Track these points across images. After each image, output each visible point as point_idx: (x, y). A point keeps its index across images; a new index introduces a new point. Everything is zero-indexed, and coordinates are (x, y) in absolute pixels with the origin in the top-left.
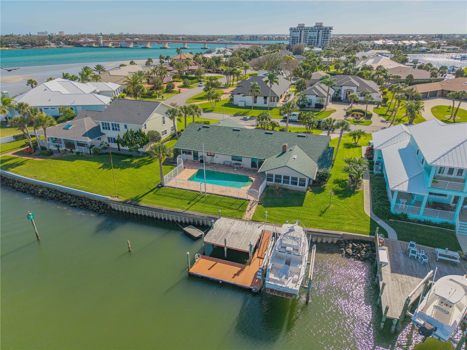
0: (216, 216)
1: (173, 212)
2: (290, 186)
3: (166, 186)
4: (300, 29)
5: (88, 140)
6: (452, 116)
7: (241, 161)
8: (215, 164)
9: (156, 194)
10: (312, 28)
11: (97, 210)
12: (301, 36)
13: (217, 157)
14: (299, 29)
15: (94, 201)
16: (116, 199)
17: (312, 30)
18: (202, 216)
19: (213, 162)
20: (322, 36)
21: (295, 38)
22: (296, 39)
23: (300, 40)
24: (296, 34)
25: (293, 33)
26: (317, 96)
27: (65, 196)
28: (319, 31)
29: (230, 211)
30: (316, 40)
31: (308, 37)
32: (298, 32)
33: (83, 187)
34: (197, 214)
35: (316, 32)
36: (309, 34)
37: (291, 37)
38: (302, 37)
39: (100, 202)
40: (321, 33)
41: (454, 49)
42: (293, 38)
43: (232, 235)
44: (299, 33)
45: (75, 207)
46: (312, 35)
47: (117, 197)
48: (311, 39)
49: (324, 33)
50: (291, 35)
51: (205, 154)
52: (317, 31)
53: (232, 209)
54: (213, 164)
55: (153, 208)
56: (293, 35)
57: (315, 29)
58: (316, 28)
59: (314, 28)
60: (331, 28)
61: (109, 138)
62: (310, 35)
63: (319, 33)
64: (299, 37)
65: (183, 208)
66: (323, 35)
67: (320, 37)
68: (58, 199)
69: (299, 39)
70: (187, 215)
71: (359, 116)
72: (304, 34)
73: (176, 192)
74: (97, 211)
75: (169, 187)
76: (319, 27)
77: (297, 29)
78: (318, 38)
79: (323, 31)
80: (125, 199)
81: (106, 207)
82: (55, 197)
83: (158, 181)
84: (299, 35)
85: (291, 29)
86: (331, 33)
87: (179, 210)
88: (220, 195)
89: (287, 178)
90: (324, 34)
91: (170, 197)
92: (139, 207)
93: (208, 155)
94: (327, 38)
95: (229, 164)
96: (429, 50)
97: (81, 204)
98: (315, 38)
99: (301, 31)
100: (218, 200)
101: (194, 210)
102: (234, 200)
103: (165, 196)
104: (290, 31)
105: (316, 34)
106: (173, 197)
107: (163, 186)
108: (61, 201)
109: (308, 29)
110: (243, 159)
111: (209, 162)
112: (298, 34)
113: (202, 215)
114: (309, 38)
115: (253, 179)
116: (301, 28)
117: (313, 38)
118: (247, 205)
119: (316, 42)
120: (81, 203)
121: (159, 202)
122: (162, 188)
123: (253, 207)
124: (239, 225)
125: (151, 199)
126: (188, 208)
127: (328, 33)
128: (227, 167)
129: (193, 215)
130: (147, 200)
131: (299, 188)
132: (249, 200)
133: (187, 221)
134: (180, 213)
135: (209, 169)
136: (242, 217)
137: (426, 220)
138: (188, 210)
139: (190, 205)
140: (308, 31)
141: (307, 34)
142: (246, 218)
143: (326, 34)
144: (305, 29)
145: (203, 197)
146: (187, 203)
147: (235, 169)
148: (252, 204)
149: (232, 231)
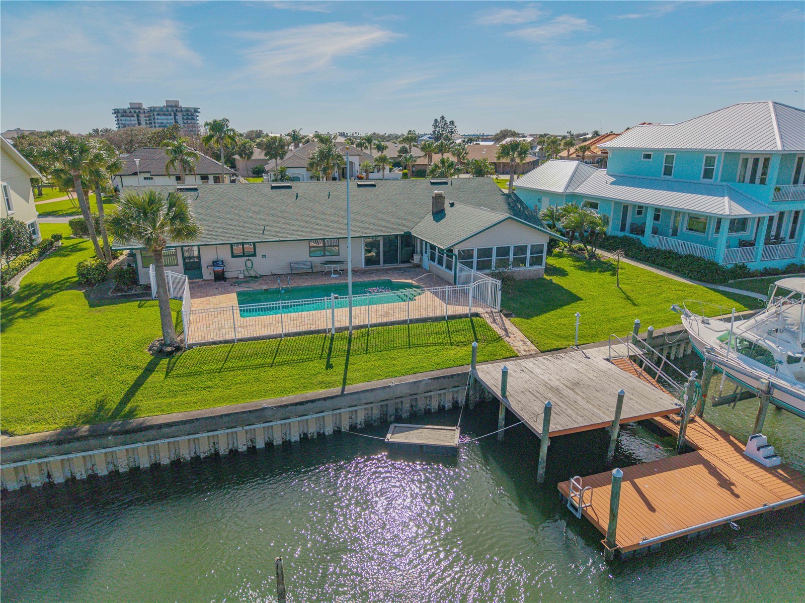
0: (449, 369)
1: (307, 402)
3: (191, 347)
4: (135, 112)
7: (336, 254)
8: (261, 276)
9: (178, 376)
10: (161, 109)
12: (139, 123)
13: (264, 256)
14: (132, 111)
17: (161, 112)
18: (415, 383)
19: (253, 273)
24: (130, 120)
25: (123, 118)
26: (308, 169)
28: (175, 115)
32: (133, 116)
34: (393, 382)
35: (171, 115)
36: (157, 119)
40: (179, 117)
43: (575, 392)
44: (135, 118)
46: (165, 122)
47: (5, 432)
49: (185, 118)
50: (120, 122)
52: (172, 114)
54: (256, 277)
56: (123, 122)
57: (168, 111)
58: (170, 109)
59: (165, 109)
60: (196, 110)
62: (160, 121)
63: (177, 117)
65: (328, 385)
66: (186, 122)
67: (180, 125)
70: (362, 396)
72: (146, 120)
73: (249, 351)
75: (202, 345)
76: (173, 109)
77: (131, 112)
79: (183, 115)
80: (54, 426)
83: (144, 343)
84: (136, 122)
85: (116, 112)
86: (198, 118)
87: (321, 392)
88: (392, 323)
89: (503, 252)
91: (242, 368)
93: (233, 256)
94: (194, 127)
95: (308, 266)
99: (138, 116)
100: (402, 335)
103: (219, 371)
104: (115, 115)
105: (172, 119)
106: (257, 367)
107: (178, 349)
109: (152, 110)
110: (342, 249)
111: (241, 276)
113: (411, 379)
115: (409, 281)
118: (485, 327)
121: (217, 393)
122: (179, 354)
123: (504, 324)
124: (544, 367)
125: (174, 394)
126: (345, 379)
127: (193, 119)
128: (305, 277)
129: (384, 388)
130: (160, 401)
131: (530, 271)
132: (477, 315)
133: (361, 418)
134: (337, 396)
135: (265, 287)
136: (514, 351)
137: (766, 269)
138: (348, 382)
139: (340, 369)
140: (154, 115)
141: (154, 119)
142: (525, 351)
143: (190, 119)
144: (146, 111)
145: (350, 340)
146: (324, 367)
147: (333, 276)
148: (494, 320)
149: (555, 383)
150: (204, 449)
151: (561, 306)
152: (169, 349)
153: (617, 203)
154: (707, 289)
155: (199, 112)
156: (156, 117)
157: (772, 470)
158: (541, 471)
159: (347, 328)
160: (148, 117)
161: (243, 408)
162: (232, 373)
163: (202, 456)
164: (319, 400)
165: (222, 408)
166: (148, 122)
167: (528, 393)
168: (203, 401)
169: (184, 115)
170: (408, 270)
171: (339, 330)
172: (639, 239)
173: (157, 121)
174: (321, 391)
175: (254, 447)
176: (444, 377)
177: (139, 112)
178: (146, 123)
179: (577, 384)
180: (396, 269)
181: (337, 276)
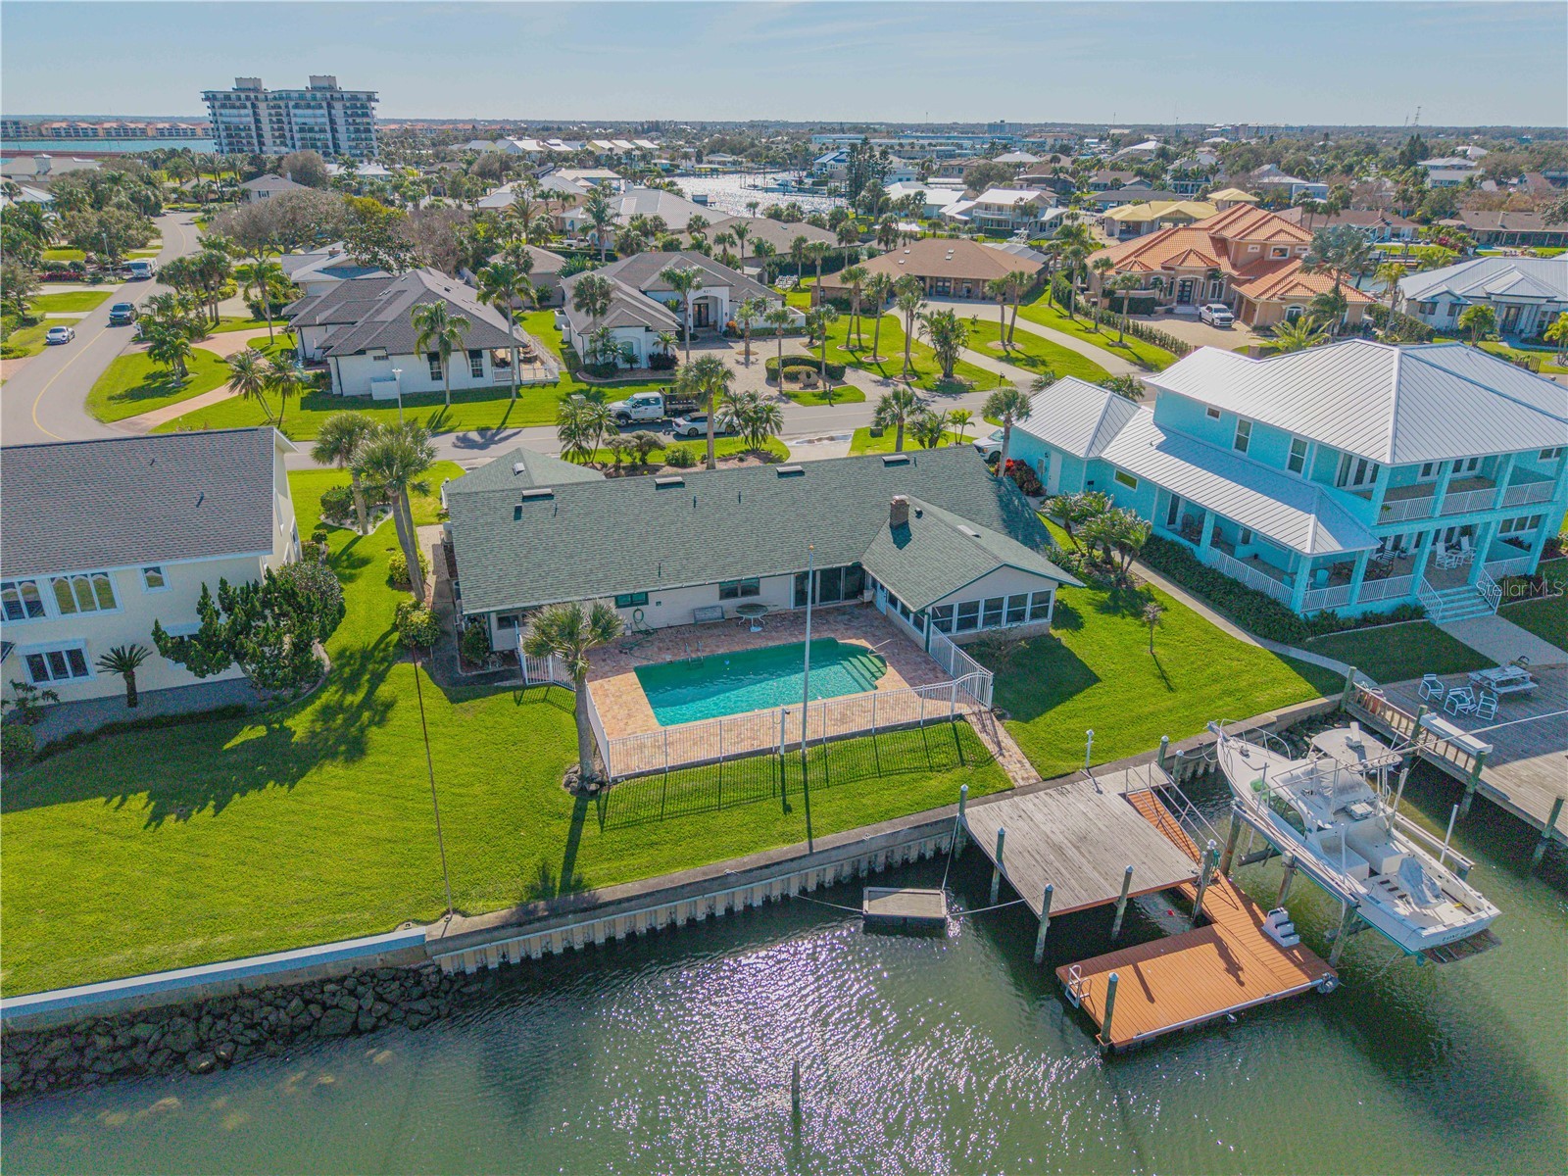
0: (930, 813)
1: (773, 865)
3: (615, 781)
4: (248, 98)
6: (1003, 342)
7: (756, 593)
8: (656, 630)
9: (615, 828)
10: (301, 95)
11: (379, 1019)
12: (257, 121)
13: (658, 603)
14: (243, 96)
15: (331, 987)
16: (458, 925)
17: (302, 100)
18: (892, 833)
19: (642, 627)
20: (347, 123)
21: (239, 129)
22: (243, 134)
23: (260, 136)
24: (240, 116)
25: (223, 111)
26: (647, 329)
27: (103, 1042)
28: (330, 106)
29: (949, 776)
30: (329, 136)
31: (295, 128)
32: (244, 107)
33: (200, 942)
34: (866, 833)
35: (321, 107)
36: (295, 115)
37: (222, 127)
38: (266, 127)
39: (365, 974)
40: (338, 110)
41: (734, 163)
42: (227, 129)
43: (1081, 852)
44: (249, 111)
45: (227, 1063)
46: (310, 121)
47: (456, 911)
48: (308, 135)
49: (349, 112)
50: (218, 119)
52: (324, 104)
53: (946, 767)
54: (647, 633)
55: (683, 886)
56: (225, 119)
57: (314, 98)
58: (319, 95)
59: (308, 95)
60: (371, 97)
61: (33, 660)
62: (300, 120)
63: (333, 112)
64: (253, 127)
65: (792, 837)
66: (350, 120)
67: (341, 128)
68: (52, 1078)
69: (254, 134)
70: (834, 853)
71: (814, 377)
72: (270, 115)
73: (687, 786)
74: (384, 1022)
75: (628, 778)
76: (324, 93)
77: (239, 99)
79: (345, 107)
81: (418, 983)
82: (25, 1072)
83: (554, 771)
84: (251, 119)
85: (210, 97)
86: (375, 113)
88: (853, 735)
89: (994, 605)
90: (352, 116)
91: (685, 813)
92: (611, 909)
93: (618, 606)
94: (368, 131)
95: (718, 614)
96: (677, 167)
97: (253, 1035)
98: (323, 131)
99: (254, 106)
101: (838, 826)
102: (915, 739)
104: (208, 103)
105: (323, 116)
106: (703, 811)
108: (88, 1077)
109: (282, 97)
110: (763, 586)
112: (245, 117)
113: (886, 828)
114: (302, 130)
115: (863, 643)
116: (248, 93)
117: (317, 129)
118: (972, 738)
119: (331, 144)
120: (252, 1027)
121: (667, 852)
122: (604, 792)
123: (996, 733)
124: (1045, 810)
125: (619, 854)
126: (809, 829)
127: (366, 115)
128: (715, 631)
129: (858, 842)
130: (606, 865)
131: (1030, 627)
132: (961, 717)
133: (829, 877)
134: (805, 856)
135: (669, 658)
136: (1009, 781)
137: (1364, 614)
138: (814, 833)
139: (800, 812)
140: (287, 107)
141: (288, 115)
142: (1023, 779)
143: (358, 116)
144: (270, 97)
145: (804, 765)
146: (781, 810)
147: (754, 629)
148: (984, 726)
149: (1058, 838)
150: (661, 921)
151: (1071, 695)
152: (593, 787)
153: (1163, 491)
154: (1273, 656)
155: (377, 101)
156: (293, 111)
157: (1286, 951)
158: (1039, 951)
159: (798, 746)
160: (273, 107)
161: (704, 874)
162: (676, 821)
163: (659, 928)
164: (786, 861)
165: (680, 875)
166: (274, 119)
167: (1026, 854)
168: (655, 867)
169: (347, 108)
170: (856, 611)
171: (790, 748)
172: (1192, 550)
173: (293, 120)
174: (786, 847)
175: (713, 914)
176: (927, 825)
177: (256, 98)
178: (271, 120)
179: (1083, 839)
180: (837, 609)
181: (760, 629)
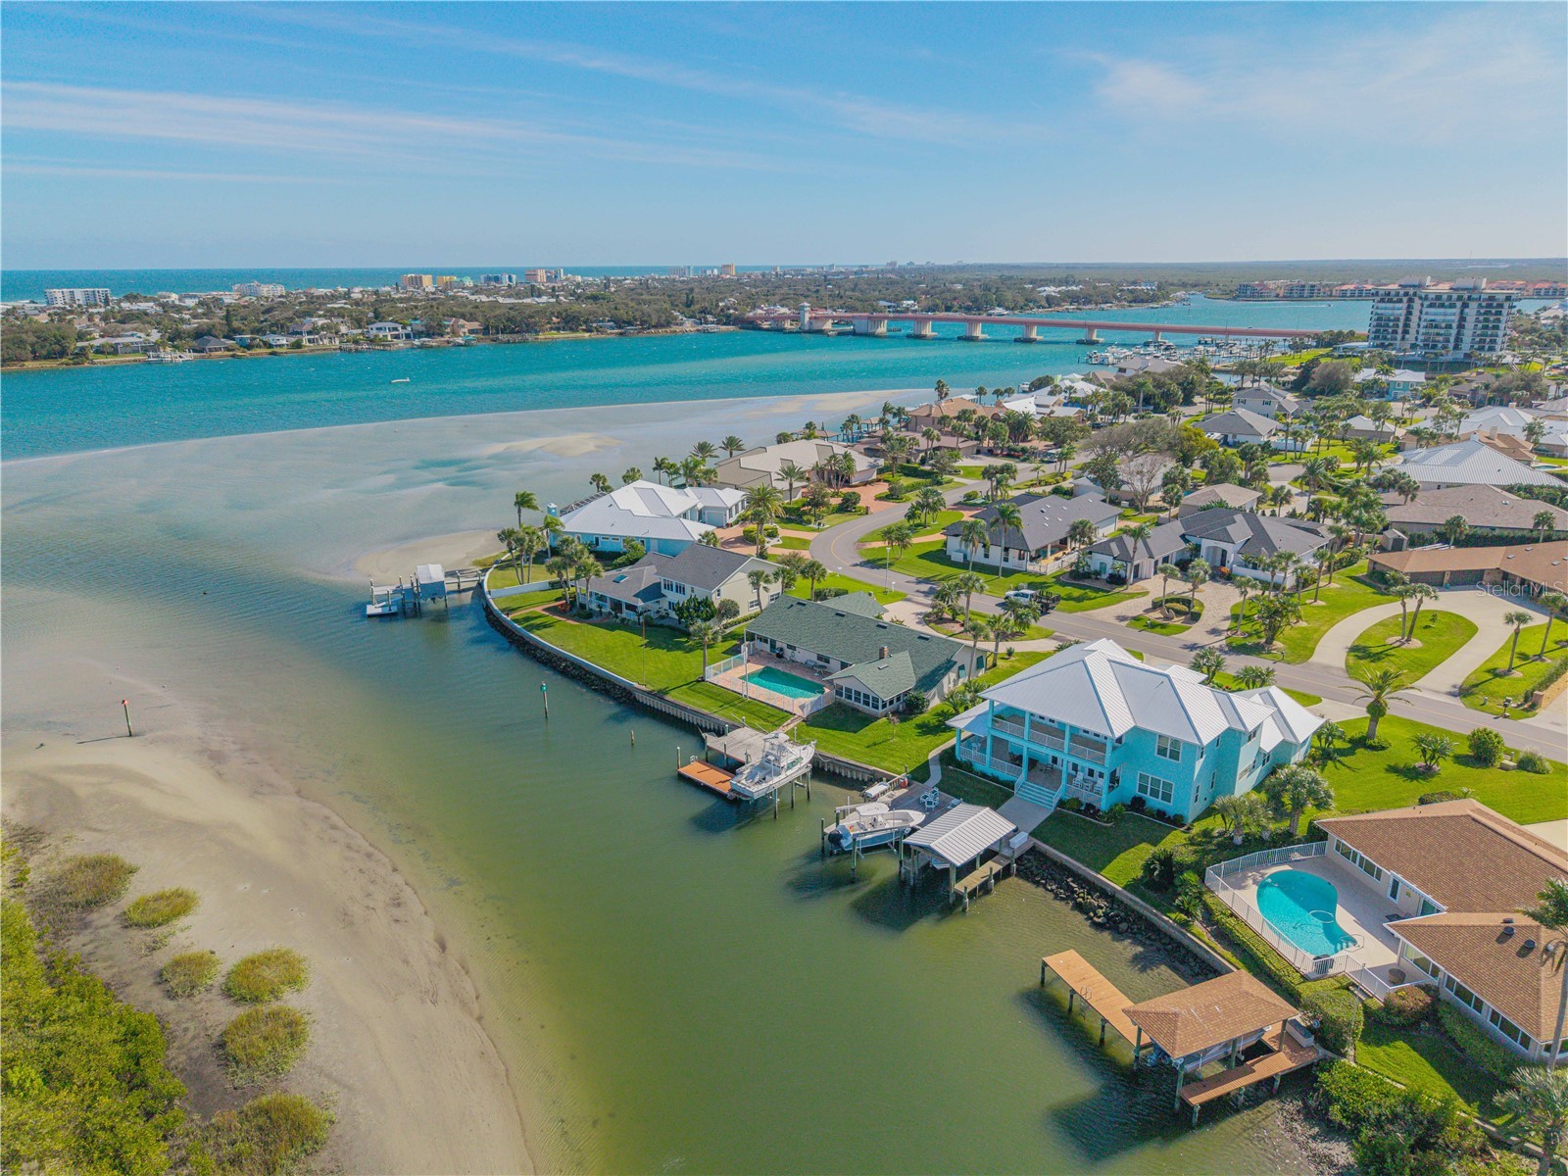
0: (739, 723)
2: (861, 706)
3: (706, 682)
4: (1406, 294)
5: (640, 603)
7: (828, 662)
8: (796, 662)
9: (690, 689)
10: (1440, 296)
12: (1409, 313)
13: (799, 652)
14: (1403, 292)
15: (618, 687)
16: (643, 688)
17: (1438, 300)
18: (724, 721)
20: (1477, 321)
21: (1389, 320)
22: (1391, 324)
23: (1406, 326)
24: (1394, 309)
25: (1380, 305)
27: (588, 675)
28: (1464, 305)
29: (763, 722)
30: (1454, 332)
31: (1423, 324)
32: (1400, 301)
33: (611, 667)
34: (722, 718)
35: (1454, 306)
36: (1427, 313)
37: (1375, 317)
38: (1414, 318)
39: (625, 689)
40: (1472, 311)
42: (1381, 319)
43: (743, 745)
44: (1404, 305)
46: (1439, 318)
47: (644, 685)
48: (1432, 331)
49: (1482, 311)
50: (1376, 311)
51: (785, 646)
52: (1459, 304)
53: (768, 721)
54: (793, 662)
55: (678, 705)
56: (1379, 311)
57: (1450, 299)
58: (1455, 296)
59: (1445, 297)
61: (670, 603)
63: (1466, 310)
64: (1402, 319)
65: (711, 711)
66: (1481, 318)
67: (1469, 324)
68: (579, 678)
69: (1401, 324)
73: (715, 691)
74: (619, 699)
75: (709, 683)
76: (1466, 293)
77: (1399, 294)
78: (1461, 326)
79: (1480, 306)
80: (652, 689)
82: (578, 674)
83: (699, 675)
84: (1404, 312)
85: (1377, 292)
86: (1512, 311)
89: (858, 693)
90: (1485, 314)
91: (705, 695)
92: (666, 702)
93: (789, 648)
95: (812, 664)
97: (602, 688)
98: (1450, 327)
99: (1410, 301)
100: (758, 708)
101: (721, 714)
102: (776, 711)
103: (699, 693)
105: (1455, 314)
107: (703, 681)
108: (582, 681)
111: (789, 659)
112: (1397, 310)
113: (728, 720)
115: (827, 691)
117: (1443, 325)
118: (787, 720)
119: (1452, 339)
120: (604, 686)
122: (701, 682)
126: (715, 711)
127: (1499, 313)
135: (780, 668)
143: (1492, 314)
144: (1428, 297)
150: (675, 714)
169: (1482, 307)
173: (1424, 317)
177: (1415, 293)
